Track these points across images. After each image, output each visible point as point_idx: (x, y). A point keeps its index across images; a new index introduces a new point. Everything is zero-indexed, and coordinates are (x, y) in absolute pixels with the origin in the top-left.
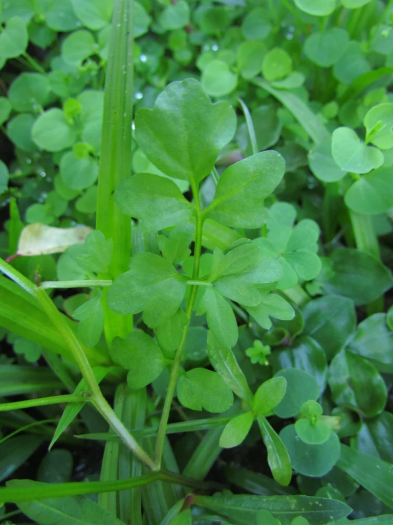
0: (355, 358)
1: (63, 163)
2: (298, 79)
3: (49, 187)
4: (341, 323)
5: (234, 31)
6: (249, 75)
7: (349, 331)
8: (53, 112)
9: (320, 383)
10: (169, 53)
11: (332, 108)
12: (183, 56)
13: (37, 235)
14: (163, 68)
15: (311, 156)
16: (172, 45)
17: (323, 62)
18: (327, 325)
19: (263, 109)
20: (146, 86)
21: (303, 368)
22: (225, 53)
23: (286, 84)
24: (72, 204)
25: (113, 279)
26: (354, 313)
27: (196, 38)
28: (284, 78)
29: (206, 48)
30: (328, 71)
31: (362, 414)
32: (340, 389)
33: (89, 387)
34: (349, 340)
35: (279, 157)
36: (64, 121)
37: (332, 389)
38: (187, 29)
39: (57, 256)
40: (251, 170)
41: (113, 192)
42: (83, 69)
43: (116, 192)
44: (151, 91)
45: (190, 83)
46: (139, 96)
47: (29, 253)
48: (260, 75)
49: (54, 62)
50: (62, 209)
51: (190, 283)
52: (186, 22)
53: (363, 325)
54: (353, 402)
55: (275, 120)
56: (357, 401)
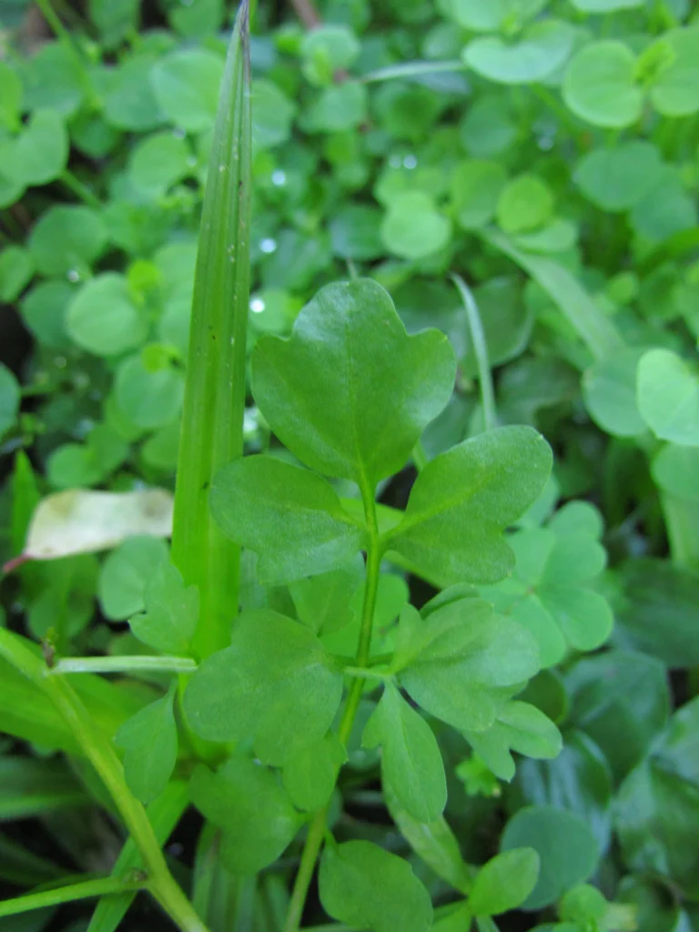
0: (668, 779)
1: (123, 374)
2: (564, 234)
3: (94, 409)
4: (641, 708)
5: (444, 135)
6: (473, 221)
7: (656, 723)
8: (109, 280)
9: (598, 831)
10: (325, 167)
11: (626, 285)
12: (353, 174)
13: (66, 513)
14: (315, 195)
15: (590, 383)
16: (333, 153)
17: (610, 202)
18: (614, 710)
19: (497, 285)
20: (282, 226)
21: (566, 803)
22: (428, 175)
23: (541, 242)
24: (137, 445)
25: (198, 661)
26: (665, 688)
27: (375, 143)
28: (537, 229)
29: (394, 163)
30: (619, 219)
31: (678, 893)
32: (637, 841)
33: (145, 861)
34: (656, 745)
35: (539, 442)
36: (127, 297)
37: (622, 840)
38: (361, 129)
39: (102, 555)
40: (482, 465)
41: (206, 486)
42: (168, 203)
43: (212, 486)
44: (290, 237)
45: (365, 288)
46: (268, 246)
47: (48, 550)
48: (494, 223)
49: (117, 184)
50: (118, 455)
51: (351, 671)
52: (358, 116)
53: (685, 714)
54: (661, 865)
55: (520, 310)
56: (671, 865)
